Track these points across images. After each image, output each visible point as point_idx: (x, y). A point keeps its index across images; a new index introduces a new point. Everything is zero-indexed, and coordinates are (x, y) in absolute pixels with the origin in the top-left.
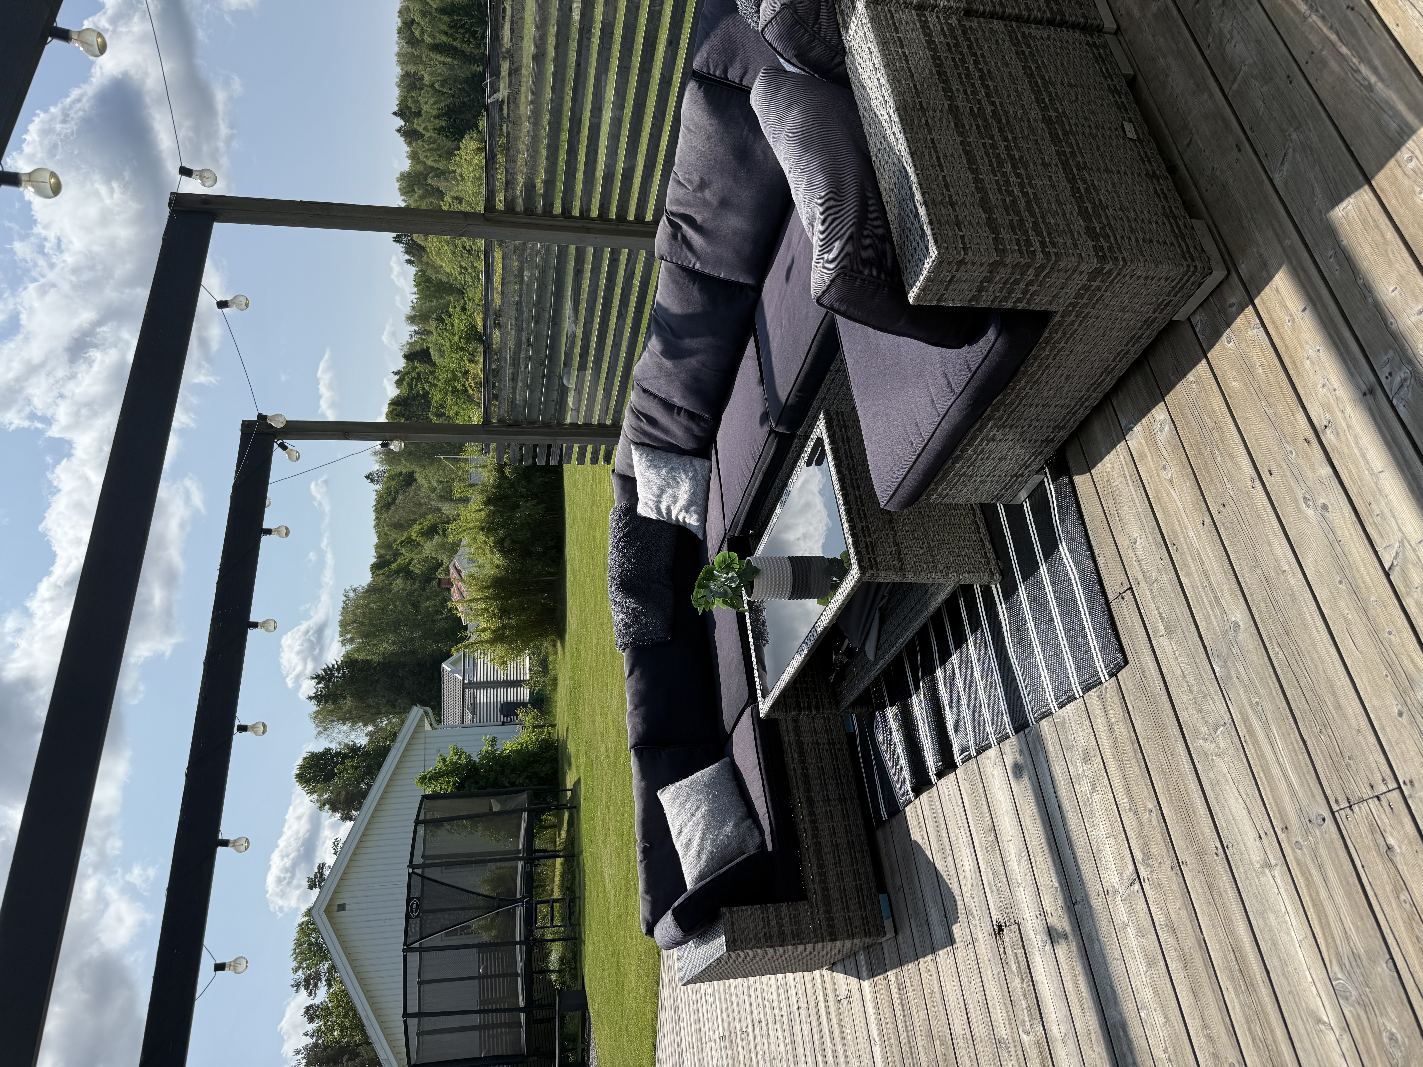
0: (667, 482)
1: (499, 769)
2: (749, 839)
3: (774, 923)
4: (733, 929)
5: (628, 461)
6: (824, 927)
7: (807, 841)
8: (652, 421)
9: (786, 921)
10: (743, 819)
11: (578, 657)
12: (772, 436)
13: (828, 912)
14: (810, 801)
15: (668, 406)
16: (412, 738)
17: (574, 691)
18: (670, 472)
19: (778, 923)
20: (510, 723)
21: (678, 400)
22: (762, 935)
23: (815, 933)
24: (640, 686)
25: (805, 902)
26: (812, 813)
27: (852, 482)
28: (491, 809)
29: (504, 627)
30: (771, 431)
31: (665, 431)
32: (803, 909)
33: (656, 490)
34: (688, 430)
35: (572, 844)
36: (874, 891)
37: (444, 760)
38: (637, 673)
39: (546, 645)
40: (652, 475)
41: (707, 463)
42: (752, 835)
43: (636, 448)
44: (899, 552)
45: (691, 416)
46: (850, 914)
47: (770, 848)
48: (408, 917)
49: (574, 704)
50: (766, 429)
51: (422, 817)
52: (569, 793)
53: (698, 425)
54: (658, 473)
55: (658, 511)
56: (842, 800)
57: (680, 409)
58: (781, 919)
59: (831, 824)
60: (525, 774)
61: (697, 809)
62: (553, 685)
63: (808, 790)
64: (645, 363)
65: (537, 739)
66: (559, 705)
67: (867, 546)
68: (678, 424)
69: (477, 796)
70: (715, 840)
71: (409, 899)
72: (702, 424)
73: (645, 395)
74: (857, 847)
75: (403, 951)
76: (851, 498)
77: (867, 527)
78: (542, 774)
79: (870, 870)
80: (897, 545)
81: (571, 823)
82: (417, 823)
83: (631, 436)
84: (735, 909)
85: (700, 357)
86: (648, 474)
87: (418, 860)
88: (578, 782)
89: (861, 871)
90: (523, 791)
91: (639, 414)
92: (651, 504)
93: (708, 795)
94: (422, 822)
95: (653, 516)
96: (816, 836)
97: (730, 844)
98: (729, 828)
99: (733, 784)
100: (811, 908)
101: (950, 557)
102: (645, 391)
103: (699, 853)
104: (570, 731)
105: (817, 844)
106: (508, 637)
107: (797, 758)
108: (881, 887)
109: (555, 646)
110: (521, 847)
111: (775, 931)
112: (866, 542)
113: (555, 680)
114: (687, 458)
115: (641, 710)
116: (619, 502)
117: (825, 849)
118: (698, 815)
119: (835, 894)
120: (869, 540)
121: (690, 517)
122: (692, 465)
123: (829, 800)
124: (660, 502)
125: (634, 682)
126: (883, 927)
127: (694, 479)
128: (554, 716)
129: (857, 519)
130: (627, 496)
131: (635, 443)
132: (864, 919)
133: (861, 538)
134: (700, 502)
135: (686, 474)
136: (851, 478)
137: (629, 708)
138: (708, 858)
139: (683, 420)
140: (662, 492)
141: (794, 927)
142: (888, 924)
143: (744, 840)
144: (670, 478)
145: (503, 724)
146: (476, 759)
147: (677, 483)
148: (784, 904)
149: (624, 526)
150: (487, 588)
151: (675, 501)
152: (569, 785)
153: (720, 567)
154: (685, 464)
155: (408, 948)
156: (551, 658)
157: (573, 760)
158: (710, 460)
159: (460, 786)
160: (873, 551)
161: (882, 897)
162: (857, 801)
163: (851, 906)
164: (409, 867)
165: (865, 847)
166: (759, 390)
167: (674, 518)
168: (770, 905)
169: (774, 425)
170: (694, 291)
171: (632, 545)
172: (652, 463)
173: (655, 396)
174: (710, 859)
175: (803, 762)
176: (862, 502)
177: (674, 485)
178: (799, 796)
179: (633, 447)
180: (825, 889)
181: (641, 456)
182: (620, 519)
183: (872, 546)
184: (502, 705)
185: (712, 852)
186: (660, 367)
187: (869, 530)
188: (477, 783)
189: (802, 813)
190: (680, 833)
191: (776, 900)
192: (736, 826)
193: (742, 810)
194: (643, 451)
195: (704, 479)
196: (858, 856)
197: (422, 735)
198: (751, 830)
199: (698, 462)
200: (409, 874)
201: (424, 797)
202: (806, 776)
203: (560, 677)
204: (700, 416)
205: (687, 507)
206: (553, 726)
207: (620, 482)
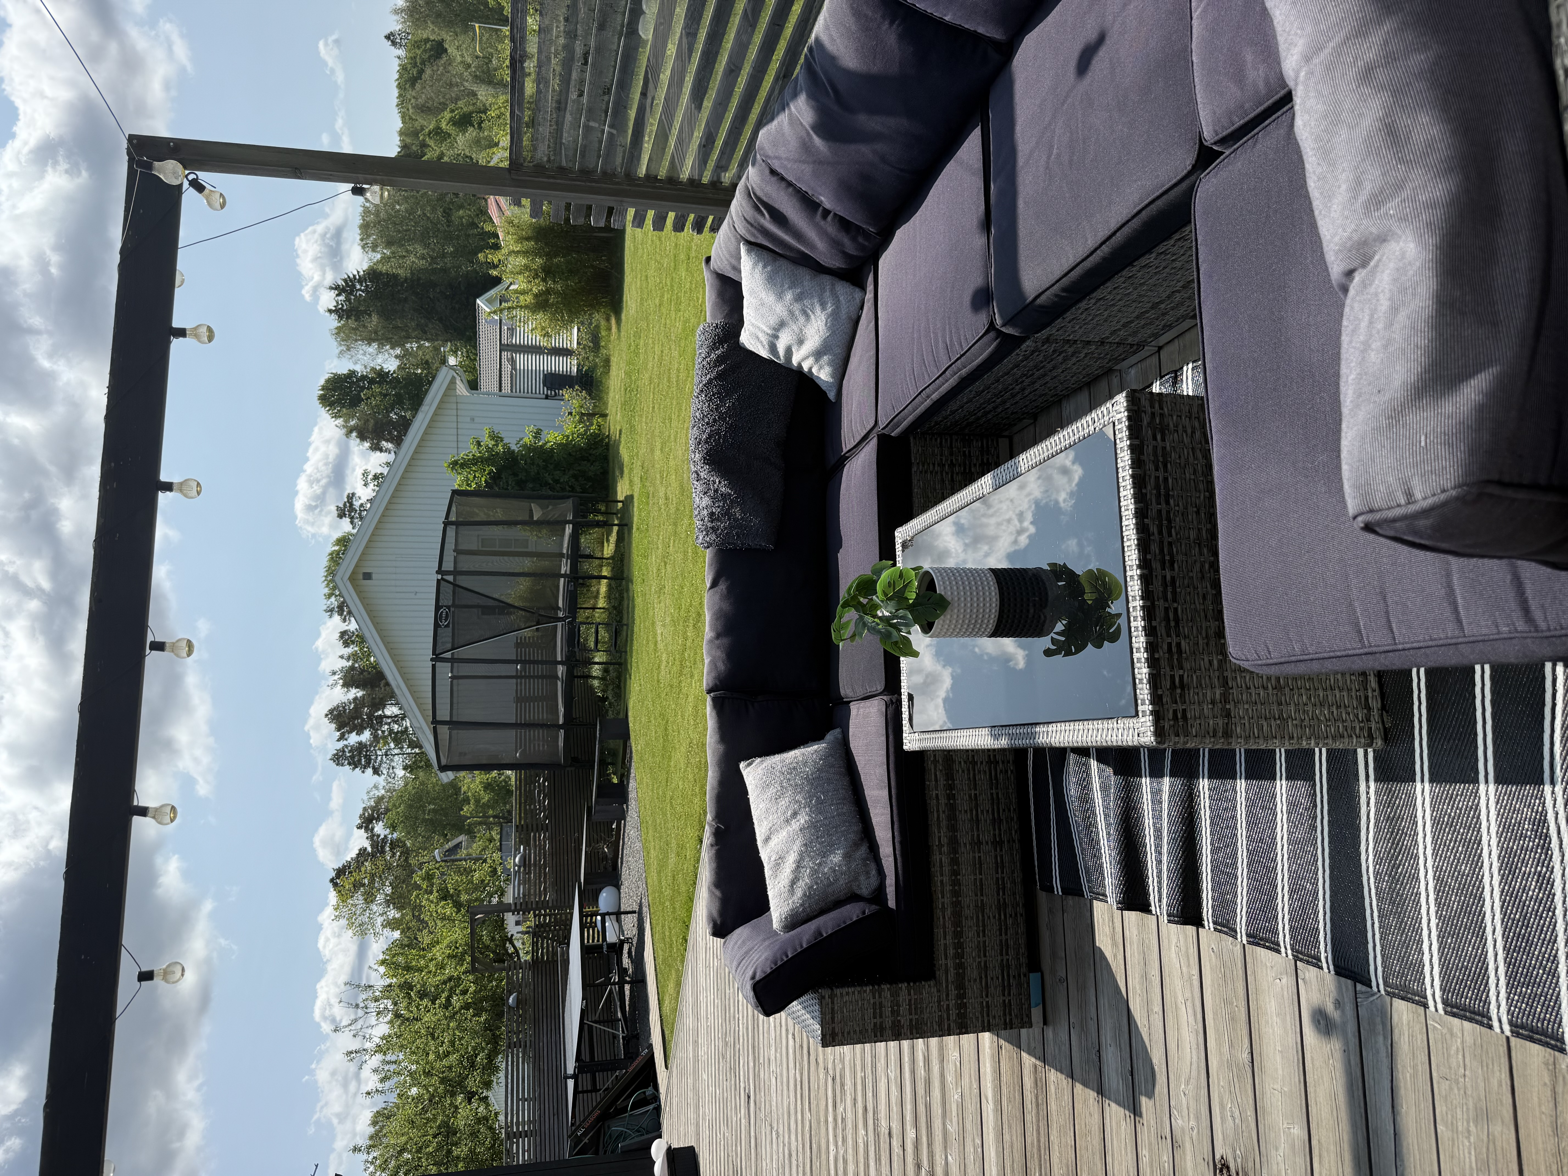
0: (791, 313)
1: (541, 463)
2: (862, 878)
3: (887, 1011)
4: (833, 1018)
5: (733, 262)
6: (953, 1017)
7: (943, 900)
8: (778, 217)
9: (904, 1008)
10: (856, 845)
11: (637, 354)
12: (992, 334)
13: (961, 996)
14: (954, 843)
15: (809, 204)
16: (442, 401)
17: (630, 390)
18: (799, 298)
19: (893, 1012)
20: (555, 397)
21: (826, 201)
22: (870, 1027)
23: (940, 1024)
24: (726, 606)
25: (932, 983)
26: (954, 861)
27: (1162, 550)
28: (531, 516)
29: (548, 292)
30: (992, 326)
31: (798, 235)
32: (928, 991)
33: (773, 321)
34: (835, 243)
35: (622, 560)
36: (1024, 970)
37: (479, 444)
38: (722, 586)
39: (598, 318)
40: (769, 298)
41: (858, 294)
42: (868, 873)
43: (749, 251)
44: (1225, 698)
45: (844, 224)
46: (989, 999)
47: (892, 903)
48: (437, 626)
49: (629, 405)
50: (981, 321)
51: (453, 518)
52: (620, 505)
53: (854, 239)
54: (780, 296)
55: (773, 348)
56: (997, 844)
57: (826, 213)
58: (898, 1006)
59: (978, 877)
60: (571, 472)
61: (795, 814)
62: (604, 367)
63: (953, 829)
64: (780, 130)
65: (586, 431)
66: (611, 394)
67: (1173, 686)
68: (822, 233)
69: (515, 497)
70: (816, 871)
71: (438, 607)
72: (861, 240)
73: (774, 179)
74: (1009, 910)
75: (432, 660)
76: (1157, 586)
77: (1179, 645)
78: (590, 474)
79: (1022, 941)
80: (1225, 683)
81: (620, 539)
82: (447, 524)
83: (741, 229)
84: (838, 991)
85: (880, 147)
86: (763, 295)
87: (448, 565)
88: (629, 499)
89: (1011, 943)
90: (568, 497)
91: (759, 204)
92: (764, 339)
93: (811, 798)
94: (452, 523)
95: (764, 353)
96: (956, 894)
97: (836, 880)
98: (836, 858)
99: (846, 781)
100: (938, 991)
101: (1309, 708)
102: (773, 172)
103: (793, 883)
104: (623, 436)
105: (957, 905)
106: (553, 305)
107: (942, 782)
108: (1035, 965)
109: (608, 320)
110: (565, 551)
111: (888, 1022)
112: (1172, 677)
113: (607, 362)
114: (826, 279)
115: (725, 641)
116: (714, 316)
117: (967, 912)
118: (795, 825)
119: (972, 972)
120: (1178, 673)
121: (821, 368)
122: (832, 290)
123: (979, 843)
124: (776, 337)
125: (717, 597)
126: (1029, 1016)
127: (834, 316)
128: (606, 404)
129: (1161, 630)
130: (726, 309)
131: (748, 243)
132: (1006, 1006)
133: (1166, 670)
134: (838, 351)
135: (823, 307)
136: (1161, 542)
137: (708, 632)
138: (805, 895)
139: (830, 227)
140: (782, 324)
141: (914, 1017)
142: (1036, 1014)
143: (856, 879)
144: (797, 308)
145: (547, 397)
146: (514, 447)
147: (808, 317)
148: (904, 986)
149: (719, 360)
150: (528, 239)
151: (801, 342)
152: (620, 497)
153: (885, 594)
154: (823, 290)
155: (437, 657)
156: (603, 333)
157: (626, 470)
158: (863, 289)
159: (495, 478)
160: (1182, 696)
161: (1034, 977)
162: (1017, 846)
163: (992, 990)
164: (437, 572)
165: (1020, 910)
166: (978, 241)
167: (795, 361)
168: (885, 987)
169: (998, 321)
170: (890, 36)
171: (729, 394)
172: (771, 280)
173: (790, 184)
174: (806, 897)
175: (951, 787)
176: (1174, 593)
177: (802, 319)
178: (939, 835)
179: (743, 249)
180: (960, 966)
181: (755, 265)
182: (713, 348)
183: (1182, 687)
184: (545, 375)
185: (811, 887)
186: (806, 147)
187: (1180, 651)
188: (515, 474)
189: (940, 858)
190: (767, 839)
191: (893, 980)
192: (847, 856)
193: (857, 827)
194: (760, 258)
195: (850, 318)
196: (1010, 921)
197: (453, 399)
198: (866, 865)
199: (843, 290)
200: (438, 580)
201: (455, 492)
202: (952, 808)
203: (614, 360)
204: (858, 228)
205: (818, 354)
206: (604, 416)
207: (716, 282)
